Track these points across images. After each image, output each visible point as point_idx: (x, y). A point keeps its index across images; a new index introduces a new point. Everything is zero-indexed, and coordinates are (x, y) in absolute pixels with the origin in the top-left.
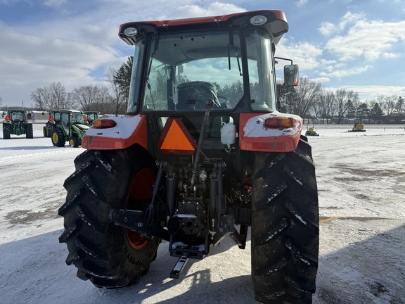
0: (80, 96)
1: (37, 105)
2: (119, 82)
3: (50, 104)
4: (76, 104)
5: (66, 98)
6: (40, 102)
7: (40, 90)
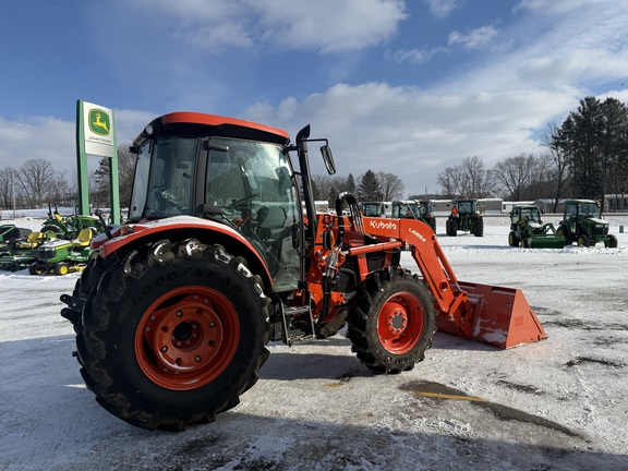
0: (506, 174)
1: (443, 191)
2: (563, 145)
3: (461, 188)
4: (499, 185)
5: (484, 178)
6: (448, 187)
7: (449, 171)
